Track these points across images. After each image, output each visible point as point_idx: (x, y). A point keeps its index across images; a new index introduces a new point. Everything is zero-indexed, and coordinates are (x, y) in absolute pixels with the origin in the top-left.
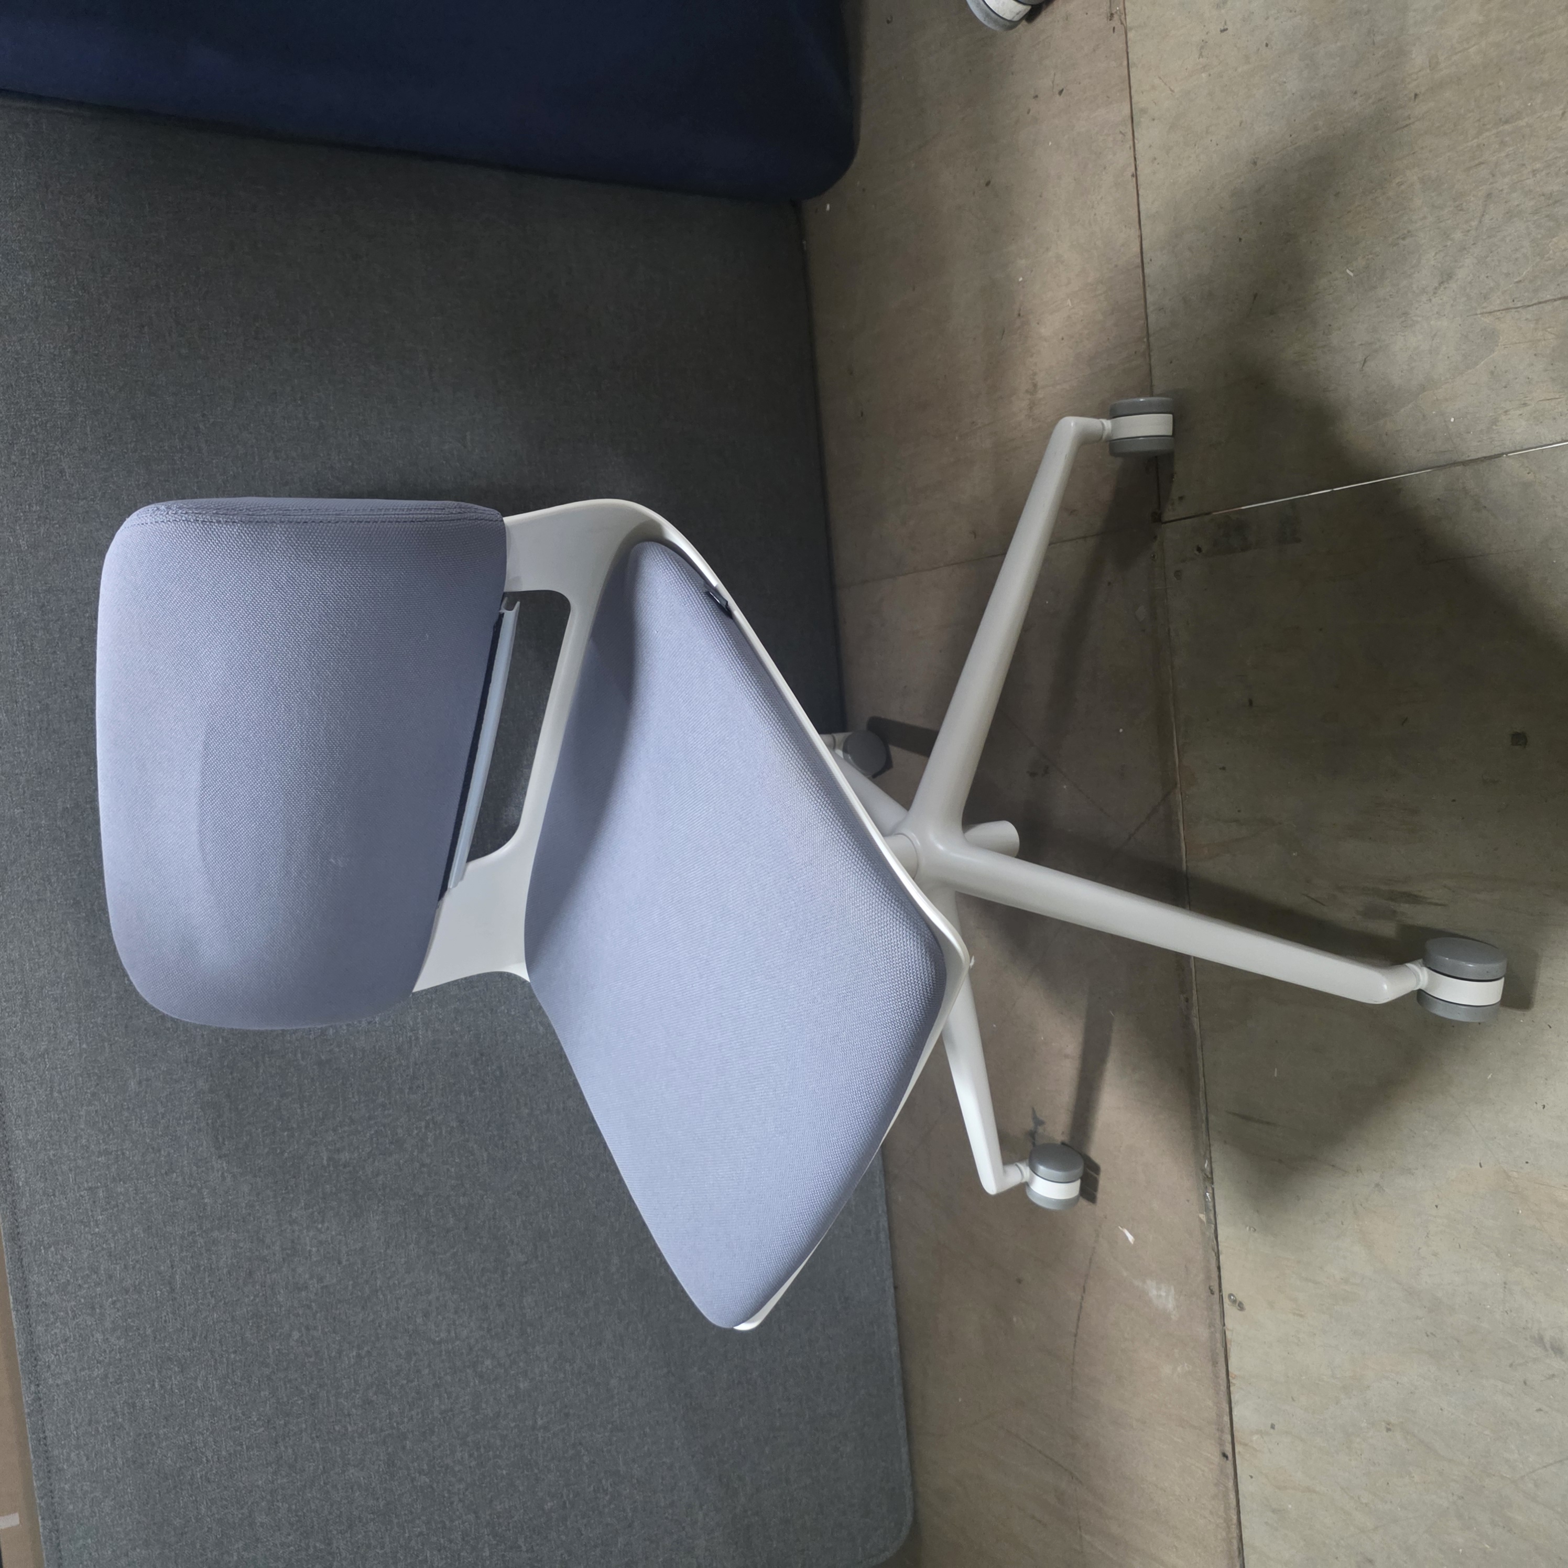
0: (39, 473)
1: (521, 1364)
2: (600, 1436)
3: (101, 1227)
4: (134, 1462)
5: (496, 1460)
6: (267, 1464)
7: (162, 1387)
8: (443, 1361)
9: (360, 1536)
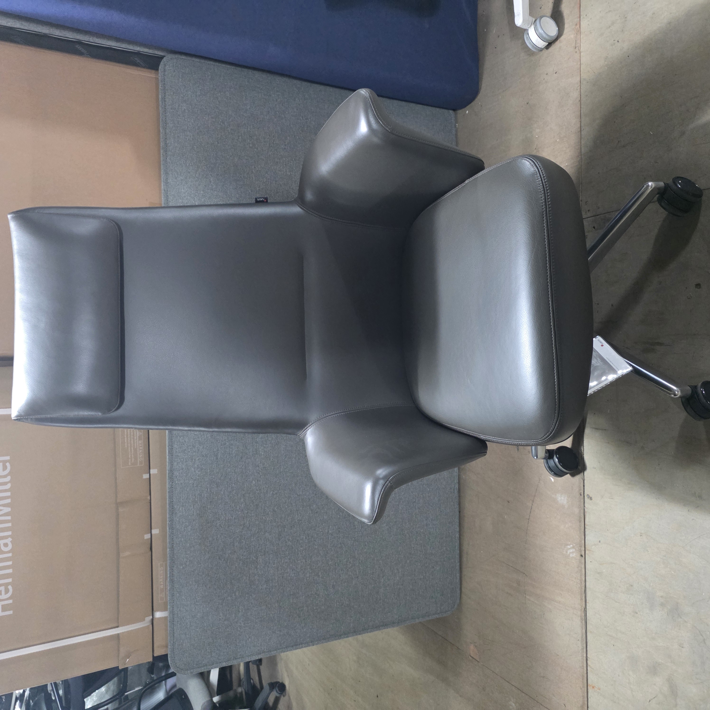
0: (204, 181)
4: (199, 515)
6: (240, 525)
7: (210, 491)
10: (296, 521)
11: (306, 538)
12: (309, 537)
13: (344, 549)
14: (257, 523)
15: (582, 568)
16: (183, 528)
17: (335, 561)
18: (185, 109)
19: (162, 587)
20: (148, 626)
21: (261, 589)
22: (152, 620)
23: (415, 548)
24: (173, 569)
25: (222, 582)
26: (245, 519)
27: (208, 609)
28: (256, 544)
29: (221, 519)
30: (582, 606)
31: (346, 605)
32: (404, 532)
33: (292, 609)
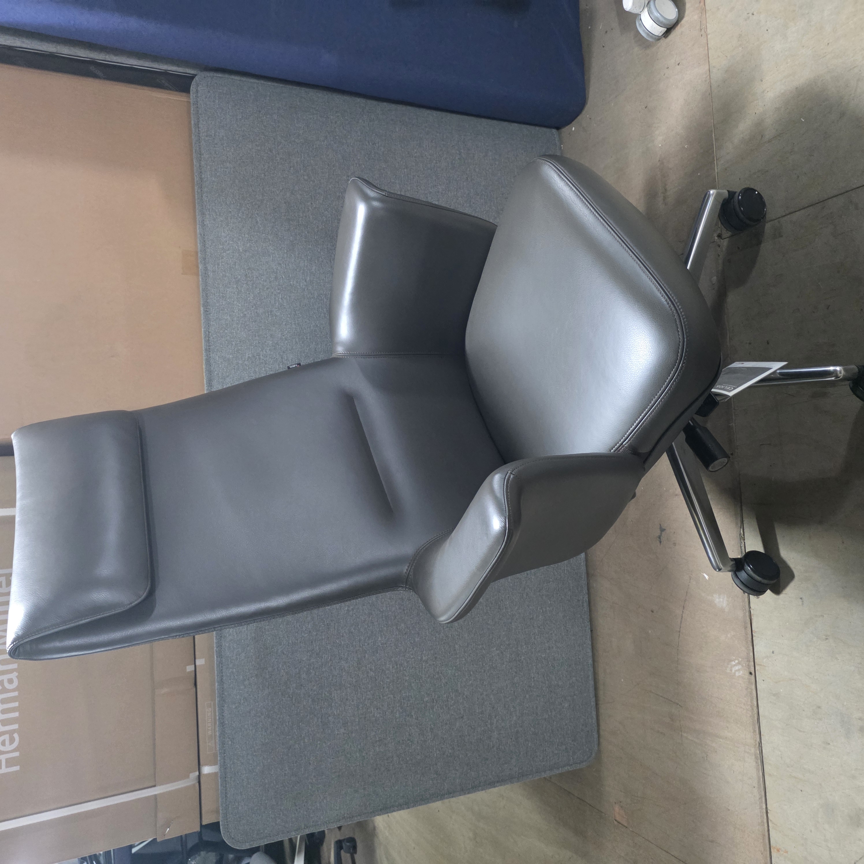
10: (380, 644)
11: (393, 667)
12: (397, 665)
13: (443, 681)
14: (329, 647)
15: (752, 689)
16: (234, 655)
17: (432, 696)
18: (223, 136)
19: (210, 733)
20: (194, 785)
21: (338, 734)
22: (199, 776)
23: (535, 679)
24: (223, 710)
25: (286, 726)
26: (314, 643)
27: (269, 761)
28: (329, 676)
29: (283, 643)
30: (756, 741)
31: (449, 755)
32: (520, 658)
33: (378, 760)
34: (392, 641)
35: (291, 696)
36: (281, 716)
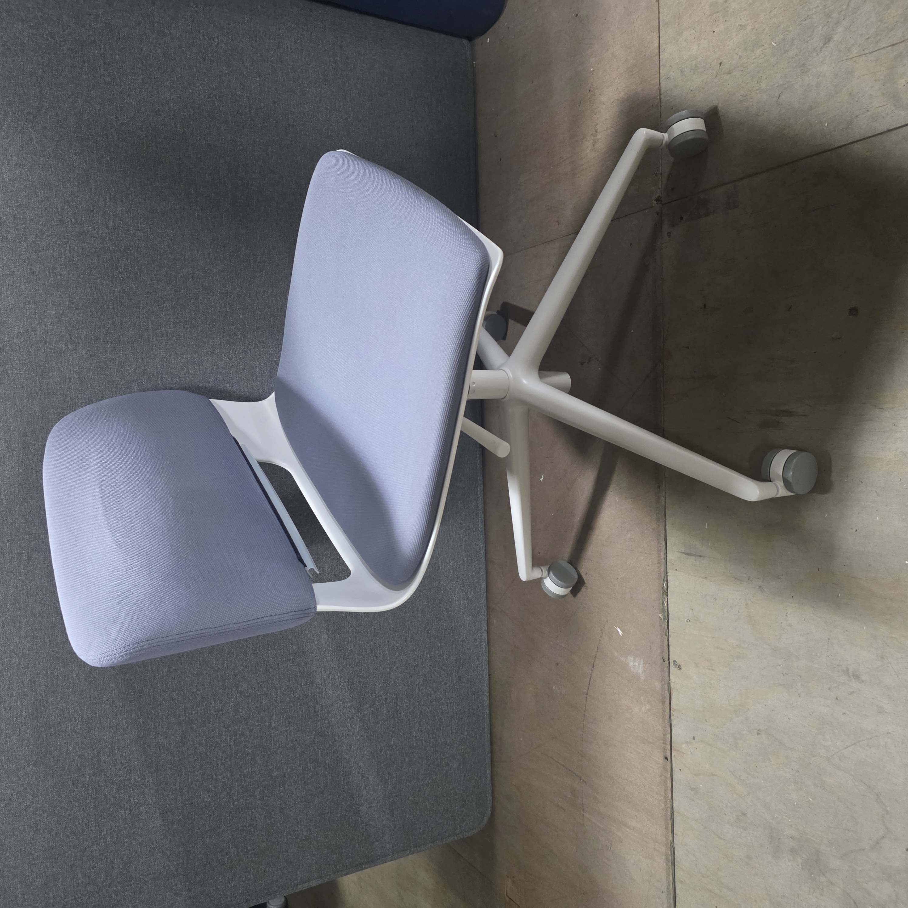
0: (18, 138)
1: (265, 689)
2: (308, 737)
3: (23, 577)
4: (33, 715)
5: (245, 743)
6: (110, 727)
7: (52, 673)
8: (218, 681)
9: (161, 777)
10: (213, 712)
11: (231, 739)
12: (236, 735)
13: (299, 750)
15: (666, 778)
17: (283, 770)
21: (153, 827)
23: (418, 738)
25: (79, 824)
26: (119, 716)
27: (54, 870)
28: (141, 756)
29: (74, 719)
30: (667, 839)
31: (304, 838)
32: (399, 715)
33: (208, 854)
34: (229, 706)
35: (86, 786)
36: (72, 812)
